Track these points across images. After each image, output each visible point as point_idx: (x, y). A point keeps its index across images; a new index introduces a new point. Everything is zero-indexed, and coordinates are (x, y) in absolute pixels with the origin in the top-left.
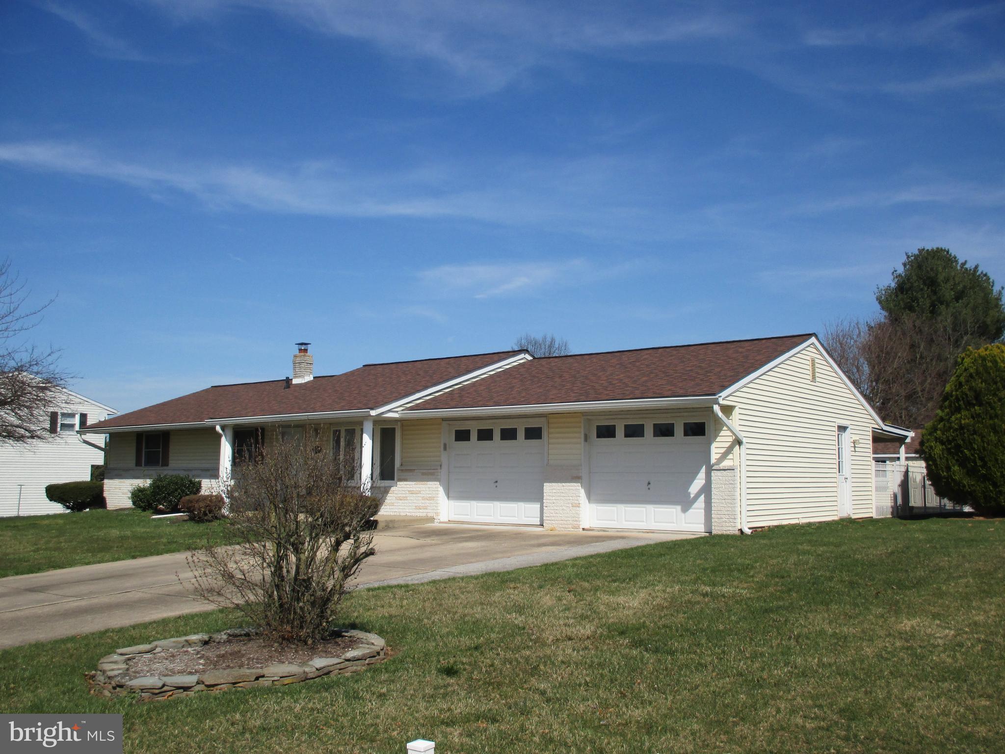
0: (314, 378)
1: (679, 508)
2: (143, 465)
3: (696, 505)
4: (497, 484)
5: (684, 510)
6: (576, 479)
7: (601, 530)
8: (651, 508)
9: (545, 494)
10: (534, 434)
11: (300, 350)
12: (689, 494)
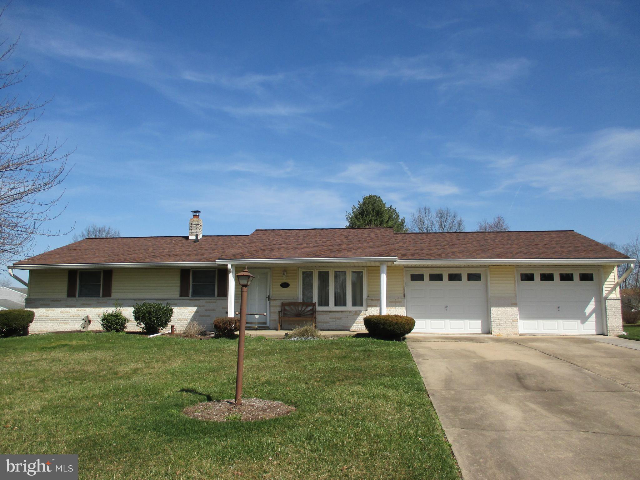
0: (203, 236)
1: (579, 321)
2: (77, 296)
3: (590, 319)
4: (446, 309)
5: (583, 322)
6: (514, 305)
7: (531, 335)
8: (561, 322)
9: (492, 314)
10: (474, 277)
11: (195, 216)
12: (585, 313)
